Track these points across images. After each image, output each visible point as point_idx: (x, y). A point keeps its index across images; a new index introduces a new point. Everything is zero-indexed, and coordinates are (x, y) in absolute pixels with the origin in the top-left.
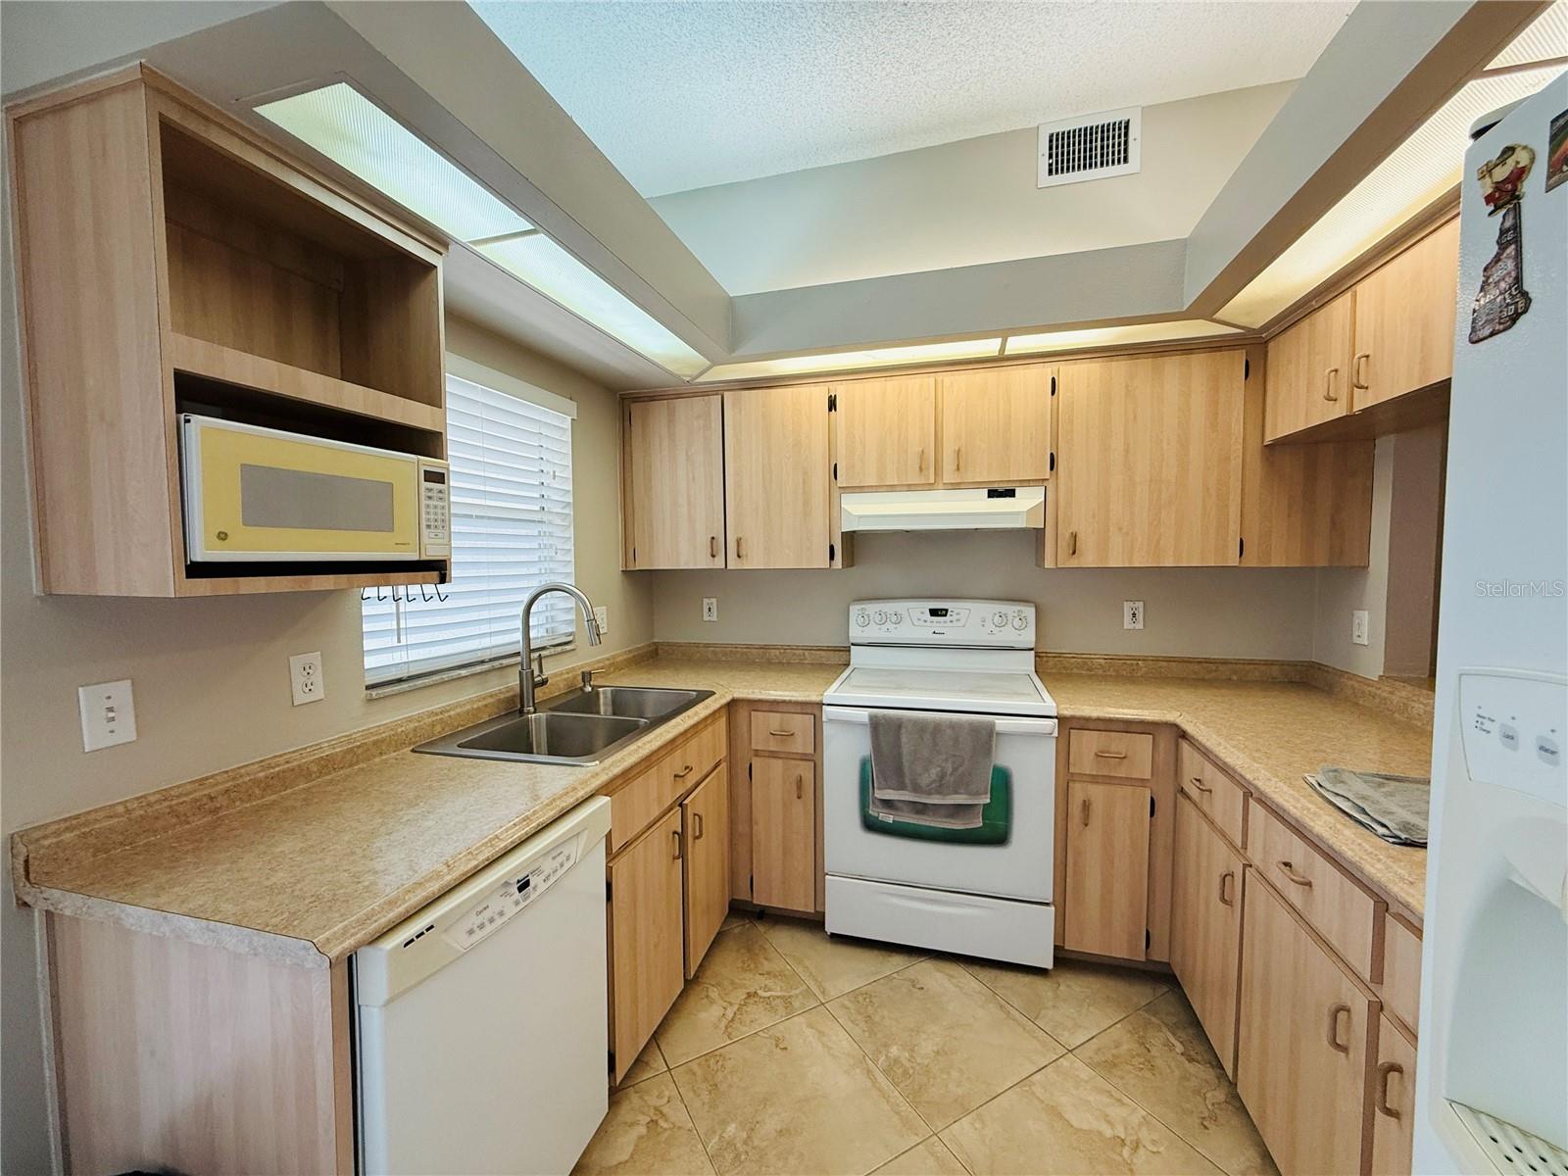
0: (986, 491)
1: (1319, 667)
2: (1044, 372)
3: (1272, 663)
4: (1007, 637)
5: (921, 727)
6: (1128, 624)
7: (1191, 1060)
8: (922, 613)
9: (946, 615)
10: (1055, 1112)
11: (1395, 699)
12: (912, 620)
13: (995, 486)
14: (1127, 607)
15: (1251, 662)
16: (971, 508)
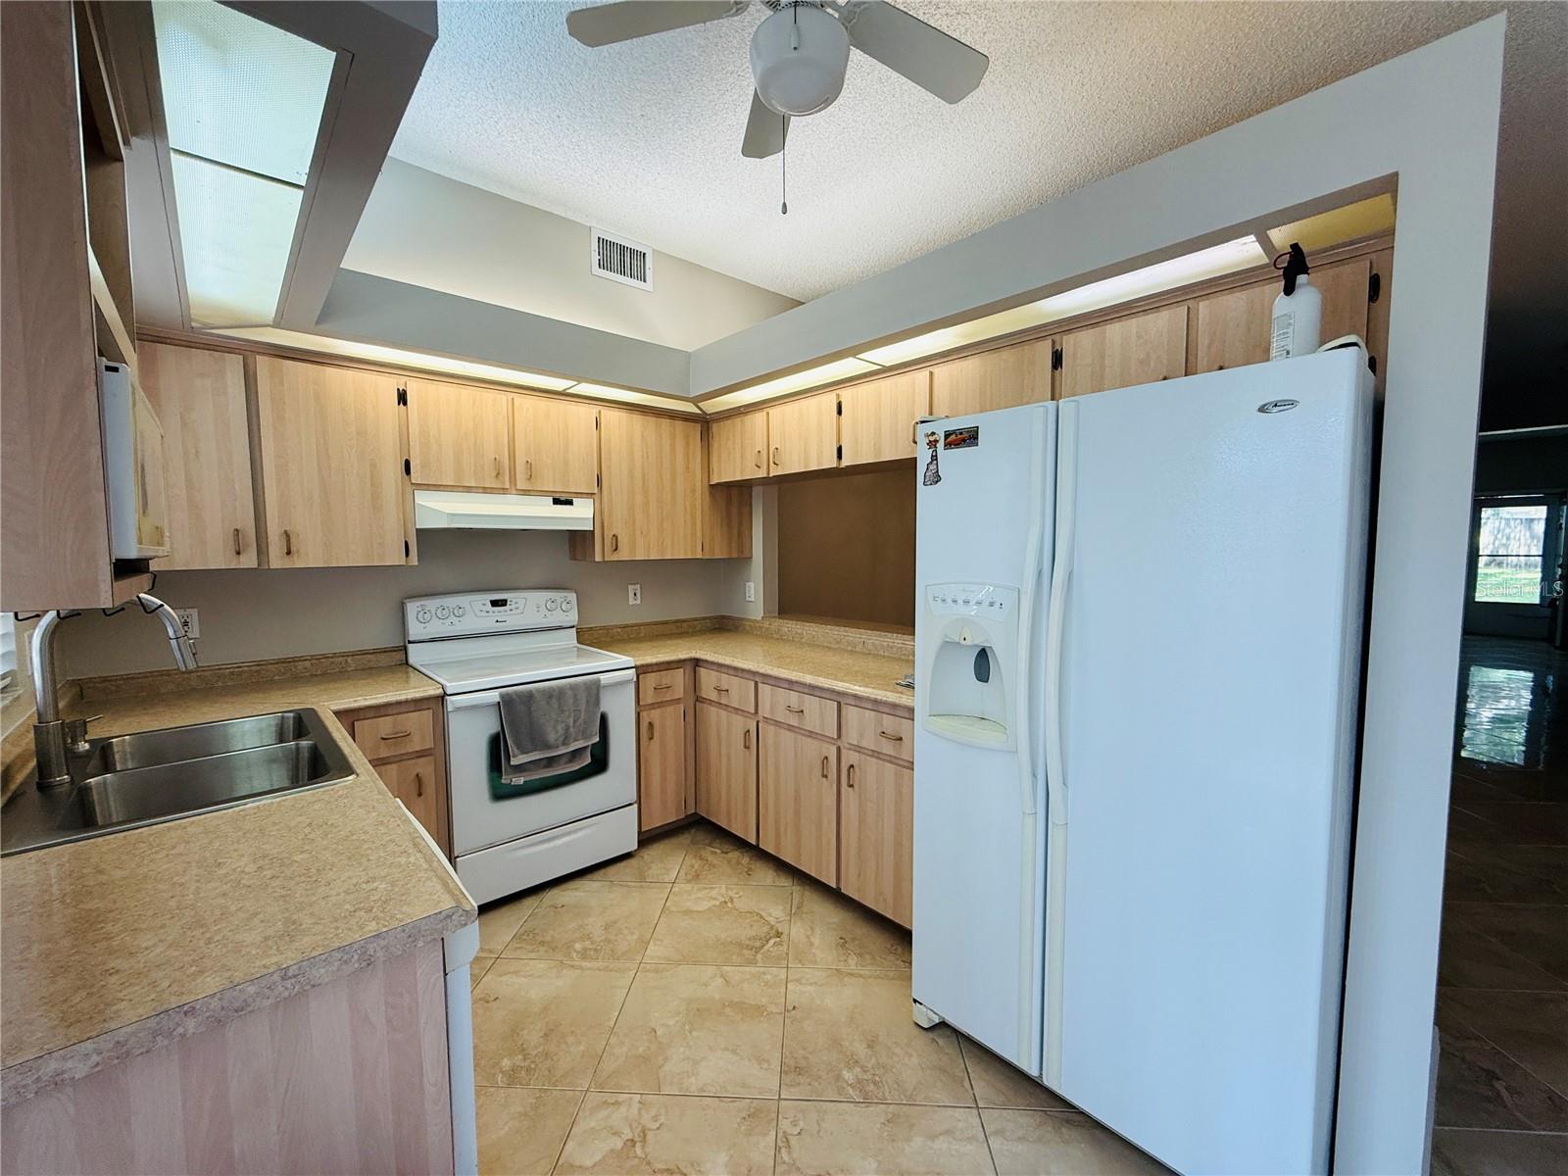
0: (551, 499)
1: (728, 618)
2: (592, 411)
3: (705, 618)
4: (557, 619)
5: (549, 695)
6: (631, 602)
7: (726, 853)
8: (484, 604)
9: (505, 605)
10: (688, 912)
11: (773, 627)
12: (474, 611)
13: (557, 496)
14: (631, 587)
15: (696, 619)
16: (538, 512)
